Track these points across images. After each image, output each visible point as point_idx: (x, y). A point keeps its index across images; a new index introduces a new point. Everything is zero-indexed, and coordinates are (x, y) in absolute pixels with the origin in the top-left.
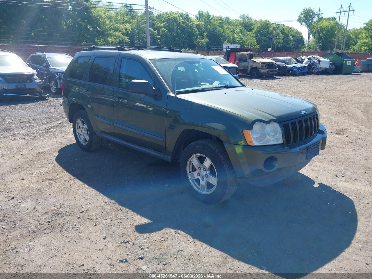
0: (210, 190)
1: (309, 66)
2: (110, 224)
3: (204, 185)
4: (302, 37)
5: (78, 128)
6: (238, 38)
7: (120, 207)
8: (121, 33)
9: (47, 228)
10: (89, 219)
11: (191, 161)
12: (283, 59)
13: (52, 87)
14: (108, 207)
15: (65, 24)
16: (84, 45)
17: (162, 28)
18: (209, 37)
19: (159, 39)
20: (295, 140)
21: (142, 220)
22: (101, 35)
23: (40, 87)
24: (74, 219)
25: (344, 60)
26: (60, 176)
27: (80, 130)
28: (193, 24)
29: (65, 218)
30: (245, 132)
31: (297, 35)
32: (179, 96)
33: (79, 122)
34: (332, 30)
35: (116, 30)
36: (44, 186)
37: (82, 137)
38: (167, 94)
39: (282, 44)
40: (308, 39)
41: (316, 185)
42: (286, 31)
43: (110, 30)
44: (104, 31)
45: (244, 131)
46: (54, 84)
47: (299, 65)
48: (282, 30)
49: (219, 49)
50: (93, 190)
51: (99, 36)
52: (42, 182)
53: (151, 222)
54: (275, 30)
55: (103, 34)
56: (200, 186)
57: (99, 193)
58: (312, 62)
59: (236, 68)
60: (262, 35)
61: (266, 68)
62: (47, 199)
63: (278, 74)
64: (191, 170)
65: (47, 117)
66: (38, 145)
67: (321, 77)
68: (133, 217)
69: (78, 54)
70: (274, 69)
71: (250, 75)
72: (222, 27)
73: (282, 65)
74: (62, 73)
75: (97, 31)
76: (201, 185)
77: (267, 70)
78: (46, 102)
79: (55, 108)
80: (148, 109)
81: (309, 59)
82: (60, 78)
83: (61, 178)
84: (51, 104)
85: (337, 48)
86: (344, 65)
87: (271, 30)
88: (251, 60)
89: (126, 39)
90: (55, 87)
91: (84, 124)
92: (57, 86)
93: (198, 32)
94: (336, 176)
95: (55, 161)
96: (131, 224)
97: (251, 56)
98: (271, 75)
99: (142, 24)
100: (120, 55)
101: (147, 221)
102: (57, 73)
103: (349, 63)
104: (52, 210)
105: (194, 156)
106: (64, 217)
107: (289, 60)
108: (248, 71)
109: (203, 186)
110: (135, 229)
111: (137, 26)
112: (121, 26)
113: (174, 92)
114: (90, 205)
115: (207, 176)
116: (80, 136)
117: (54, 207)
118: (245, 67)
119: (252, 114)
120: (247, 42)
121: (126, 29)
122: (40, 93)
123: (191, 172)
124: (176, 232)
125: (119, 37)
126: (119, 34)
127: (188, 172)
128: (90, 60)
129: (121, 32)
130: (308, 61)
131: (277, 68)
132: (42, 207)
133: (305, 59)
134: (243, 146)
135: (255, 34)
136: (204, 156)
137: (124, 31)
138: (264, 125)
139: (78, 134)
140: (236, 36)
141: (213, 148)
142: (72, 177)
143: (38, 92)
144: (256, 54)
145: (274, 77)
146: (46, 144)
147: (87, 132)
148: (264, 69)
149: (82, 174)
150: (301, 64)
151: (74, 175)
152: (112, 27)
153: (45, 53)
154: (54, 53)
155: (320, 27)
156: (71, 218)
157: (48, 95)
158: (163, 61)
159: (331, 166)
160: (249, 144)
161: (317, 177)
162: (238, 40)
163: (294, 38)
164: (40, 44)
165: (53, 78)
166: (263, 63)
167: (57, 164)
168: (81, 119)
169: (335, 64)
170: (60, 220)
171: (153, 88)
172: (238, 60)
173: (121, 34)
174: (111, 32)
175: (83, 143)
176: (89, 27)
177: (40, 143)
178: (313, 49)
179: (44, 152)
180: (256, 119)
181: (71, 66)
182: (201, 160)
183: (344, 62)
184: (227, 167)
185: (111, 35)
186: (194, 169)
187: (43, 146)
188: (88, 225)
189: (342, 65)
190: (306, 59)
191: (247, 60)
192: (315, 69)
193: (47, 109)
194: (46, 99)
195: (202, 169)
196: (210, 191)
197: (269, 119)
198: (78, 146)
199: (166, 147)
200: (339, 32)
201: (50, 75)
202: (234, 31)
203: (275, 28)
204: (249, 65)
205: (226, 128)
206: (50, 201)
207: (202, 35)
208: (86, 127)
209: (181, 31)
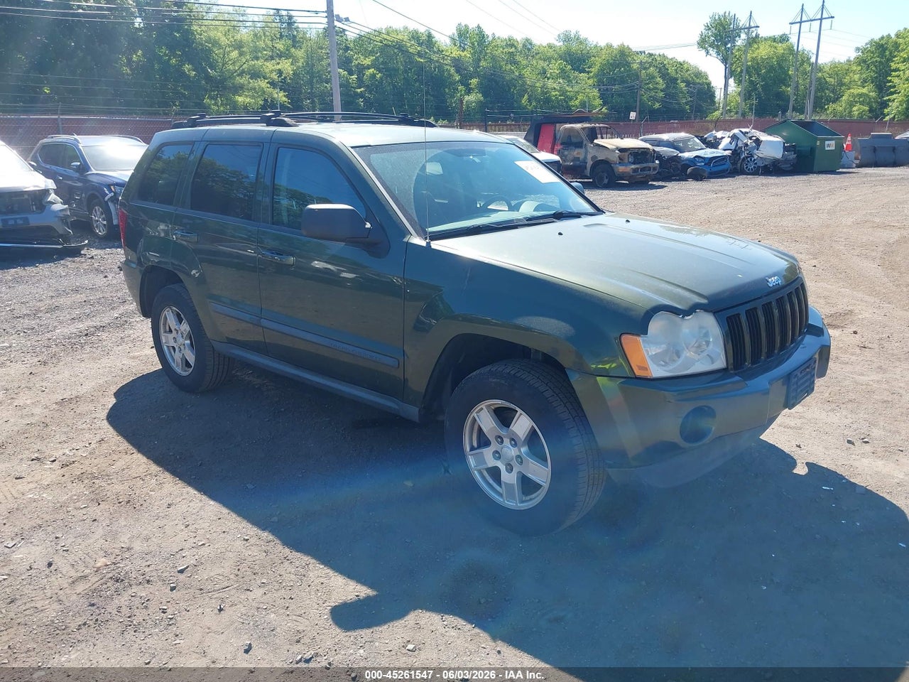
0: (528, 498)
1: (732, 154)
2: (261, 606)
3: (513, 485)
4: (709, 84)
5: (165, 332)
6: (555, 89)
7: (287, 551)
8: (267, 83)
9: (85, 624)
10: (201, 589)
11: (474, 420)
12: (671, 140)
13: (97, 221)
14: (255, 553)
15: (128, 63)
16: (176, 114)
17: (368, 67)
18: (484, 89)
19: (361, 95)
20: (756, 358)
21: (349, 590)
22: (218, 87)
23: (66, 224)
24: (158, 592)
25: (817, 139)
26: (120, 464)
27: (171, 336)
28: (446, 58)
29: (135, 589)
30: (627, 340)
31: (698, 81)
32: (437, 245)
33: (169, 316)
34: (781, 67)
35: (256, 75)
36: (75, 495)
37: (177, 356)
38: (405, 240)
39: (662, 101)
40: (723, 90)
41: (801, 470)
42: (671, 71)
43: (241, 75)
44: (225, 79)
45: (624, 337)
46: (102, 214)
47: (708, 153)
48: (660, 69)
49: (509, 118)
50: (212, 503)
51: (214, 91)
52: (69, 485)
53: (375, 593)
54: (645, 69)
55: (223, 86)
56: (501, 487)
57: (227, 511)
58: (740, 144)
59: (557, 162)
60: (613, 81)
61: (630, 162)
62: (84, 536)
63: (658, 176)
64: (475, 444)
65: (85, 301)
66: (58, 378)
67: (764, 182)
68: (322, 580)
69: (160, 136)
70: (651, 165)
71: (591, 180)
72: (515, 63)
73: (669, 154)
74: (120, 185)
75: (208, 78)
76: (505, 483)
77: (633, 166)
78: (83, 260)
79: (106, 277)
80: (342, 275)
81: (734, 137)
82: (114, 199)
83: (123, 470)
84: (96, 265)
85: (794, 109)
86: (817, 151)
87: (635, 67)
88: (592, 142)
89: (281, 96)
90: (105, 223)
91: (180, 320)
92: (109, 219)
93: (457, 78)
94: (849, 442)
95: (105, 421)
96: (321, 602)
97: (593, 134)
98: (642, 180)
99: (321, 59)
100: (272, 138)
101: (364, 591)
102: (109, 186)
103: (829, 145)
104: (98, 569)
105: (483, 406)
106: (133, 587)
107: (685, 141)
108: (585, 171)
109: (510, 487)
110: (332, 619)
111: (307, 64)
112: (267, 64)
113: (422, 233)
114: (203, 548)
115: (521, 459)
116: (170, 353)
117: (104, 560)
118: (579, 161)
119: (640, 290)
120: (577, 99)
121: (280, 72)
122: (66, 238)
123: (476, 449)
124: (444, 623)
125: (264, 92)
126: (263, 84)
127: (468, 448)
128: (192, 152)
129: (266, 81)
130: (731, 143)
131: (657, 162)
132: (71, 558)
133: (723, 138)
134: (623, 380)
135: (595, 80)
136: (512, 406)
137: (275, 76)
138: (677, 319)
139: (165, 348)
140: (550, 83)
141: (536, 385)
142: (154, 468)
143: (61, 236)
144: (604, 127)
145: (650, 183)
146: (82, 376)
147: (188, 342)
148: (626, 166)
149: (180, 458)
150: (713, 150)
151: (158, 462)
152: (244, 67)
153: (76, 136)
154: (101, 134)
155: (753, 59)
156: (151, 590)
157: (87, 242)
158: (391, 151)
159: (830, 413)
160: (638, 373)
161: (799, 446)
162: (556, 95)
163: (691, 87)
164: (62, 114)
165: (98, 197)
166: (622, 150)
167: (111, 429)
168: (175, 308)
169: (797, 149)
170: (120, 597)
171: (366, 224)
172: (561, 144)
173: (269, 85)
174: (242, 80)
175: (179, 370)
176: (187, 67)
177: (67, 374)
178: (737, 113)
179: (77, 397)
180: (654, 304)
181: (145, 169)
182: (504, 417)
183: (818, 143)
184: (577, 436)
185: (242, 87)
186: (484, 442)
187: (73, 379)
188: (200, 611)
189: (813, 150)
190: (725, 137)
191: (582, 142)
192: (748, 161)
193: (85, 281)
194: (82, 252)
195: (507, 441)
196: (531, 500)
197: (691, 303)
198: (167, 377)
199: (405, 380)
200: (797, 70)
201: (91, 192)
202: (545, 72)
203: (645, 63)
204: (588, 155)
205: (573, 331)
206: (91, 541)
207: (467, 85)
208: (188, 328)
209: (416, 74)
